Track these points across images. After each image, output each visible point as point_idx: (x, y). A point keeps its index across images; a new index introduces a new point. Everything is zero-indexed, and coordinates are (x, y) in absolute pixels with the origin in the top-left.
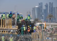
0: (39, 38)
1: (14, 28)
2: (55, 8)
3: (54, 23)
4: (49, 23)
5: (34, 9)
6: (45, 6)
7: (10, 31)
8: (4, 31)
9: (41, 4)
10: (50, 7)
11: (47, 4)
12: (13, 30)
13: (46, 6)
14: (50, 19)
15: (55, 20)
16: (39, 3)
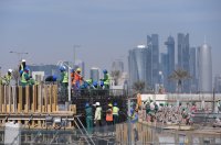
0: (137, 138)
1: (64, 113)
2: (194, 49)
3: (190, 95)
4: (175, 95)
5: (133, 54)
6: (166, 43)
7: (52, 121)
8: (36, 122)
9: (153, 39)
10: (179, 46)
11: (171, 39)
12: (62, 117)
13: (170, 44)
14: (180, 82)
15: (197, 84)
16: (148, 37)
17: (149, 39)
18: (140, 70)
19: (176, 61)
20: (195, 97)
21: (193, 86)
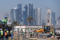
3: (34, 27)
4: (28, 26)
5: (12, 11)
6: (24, 7)
13: (26, 8)
14: (30, 22)
15: (36, 23)
17: (18, 5)
18: (15, 17)
19: (28, 14)
20: (36, 27)
21: (34, 23)
